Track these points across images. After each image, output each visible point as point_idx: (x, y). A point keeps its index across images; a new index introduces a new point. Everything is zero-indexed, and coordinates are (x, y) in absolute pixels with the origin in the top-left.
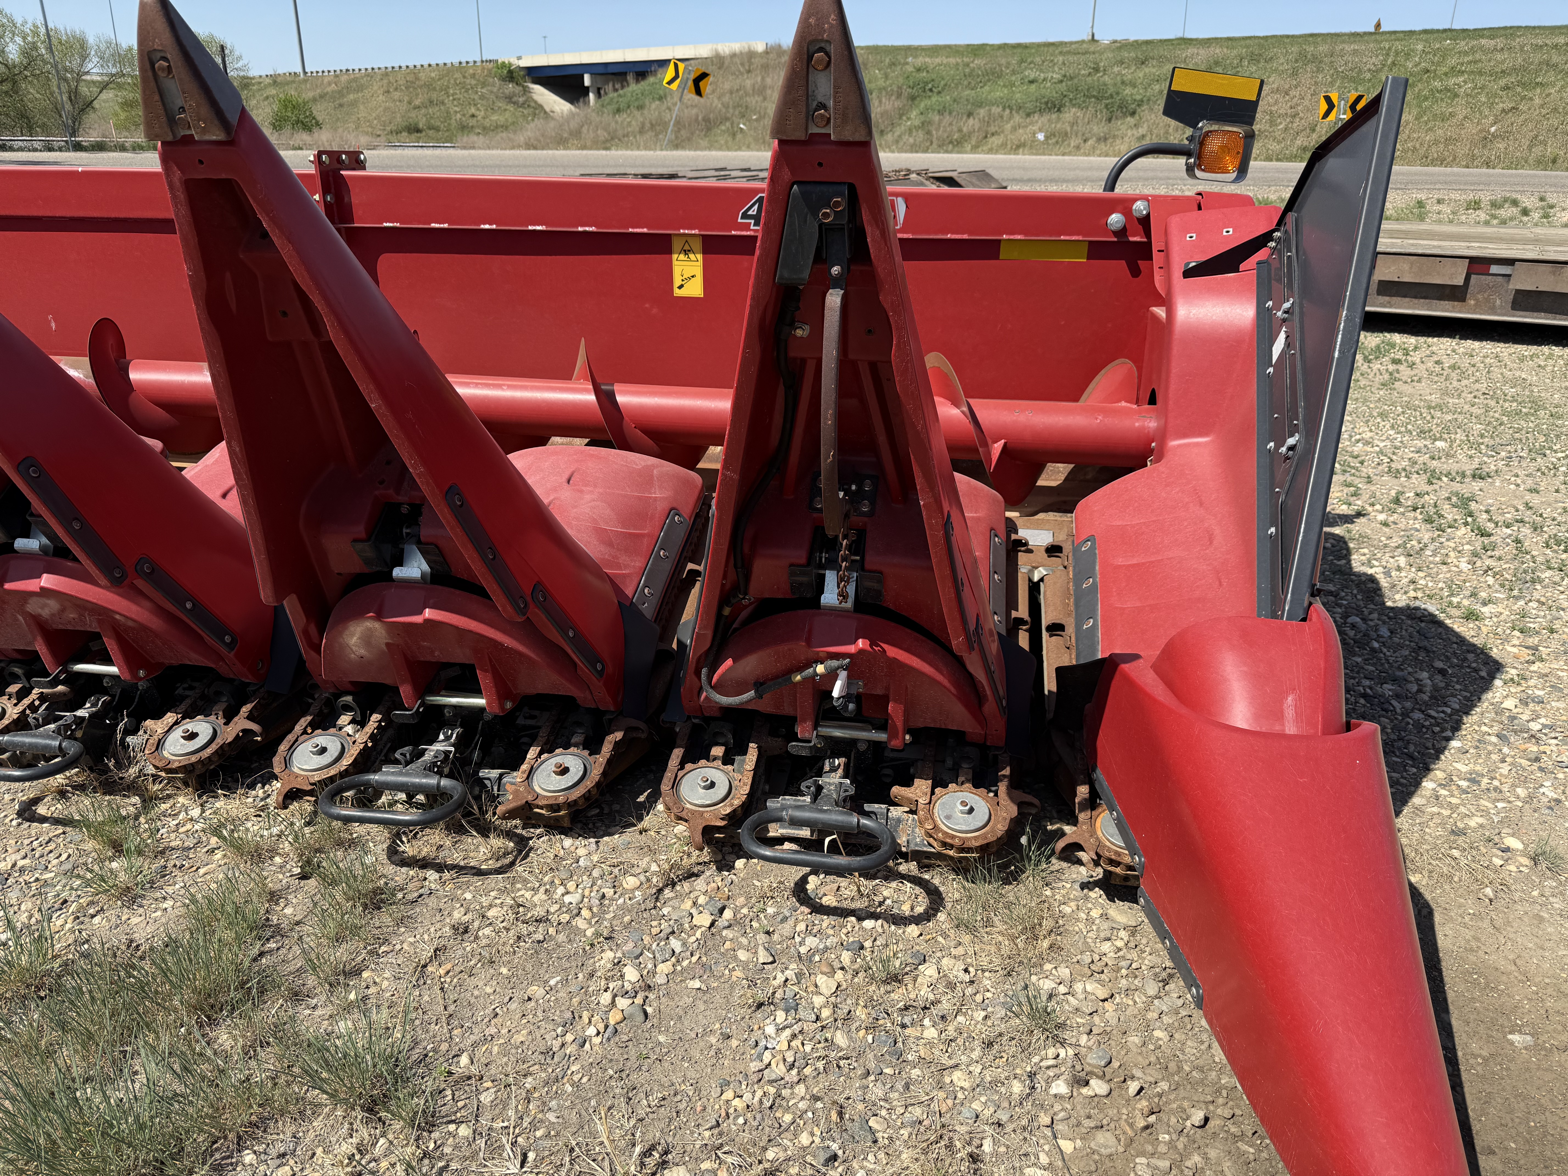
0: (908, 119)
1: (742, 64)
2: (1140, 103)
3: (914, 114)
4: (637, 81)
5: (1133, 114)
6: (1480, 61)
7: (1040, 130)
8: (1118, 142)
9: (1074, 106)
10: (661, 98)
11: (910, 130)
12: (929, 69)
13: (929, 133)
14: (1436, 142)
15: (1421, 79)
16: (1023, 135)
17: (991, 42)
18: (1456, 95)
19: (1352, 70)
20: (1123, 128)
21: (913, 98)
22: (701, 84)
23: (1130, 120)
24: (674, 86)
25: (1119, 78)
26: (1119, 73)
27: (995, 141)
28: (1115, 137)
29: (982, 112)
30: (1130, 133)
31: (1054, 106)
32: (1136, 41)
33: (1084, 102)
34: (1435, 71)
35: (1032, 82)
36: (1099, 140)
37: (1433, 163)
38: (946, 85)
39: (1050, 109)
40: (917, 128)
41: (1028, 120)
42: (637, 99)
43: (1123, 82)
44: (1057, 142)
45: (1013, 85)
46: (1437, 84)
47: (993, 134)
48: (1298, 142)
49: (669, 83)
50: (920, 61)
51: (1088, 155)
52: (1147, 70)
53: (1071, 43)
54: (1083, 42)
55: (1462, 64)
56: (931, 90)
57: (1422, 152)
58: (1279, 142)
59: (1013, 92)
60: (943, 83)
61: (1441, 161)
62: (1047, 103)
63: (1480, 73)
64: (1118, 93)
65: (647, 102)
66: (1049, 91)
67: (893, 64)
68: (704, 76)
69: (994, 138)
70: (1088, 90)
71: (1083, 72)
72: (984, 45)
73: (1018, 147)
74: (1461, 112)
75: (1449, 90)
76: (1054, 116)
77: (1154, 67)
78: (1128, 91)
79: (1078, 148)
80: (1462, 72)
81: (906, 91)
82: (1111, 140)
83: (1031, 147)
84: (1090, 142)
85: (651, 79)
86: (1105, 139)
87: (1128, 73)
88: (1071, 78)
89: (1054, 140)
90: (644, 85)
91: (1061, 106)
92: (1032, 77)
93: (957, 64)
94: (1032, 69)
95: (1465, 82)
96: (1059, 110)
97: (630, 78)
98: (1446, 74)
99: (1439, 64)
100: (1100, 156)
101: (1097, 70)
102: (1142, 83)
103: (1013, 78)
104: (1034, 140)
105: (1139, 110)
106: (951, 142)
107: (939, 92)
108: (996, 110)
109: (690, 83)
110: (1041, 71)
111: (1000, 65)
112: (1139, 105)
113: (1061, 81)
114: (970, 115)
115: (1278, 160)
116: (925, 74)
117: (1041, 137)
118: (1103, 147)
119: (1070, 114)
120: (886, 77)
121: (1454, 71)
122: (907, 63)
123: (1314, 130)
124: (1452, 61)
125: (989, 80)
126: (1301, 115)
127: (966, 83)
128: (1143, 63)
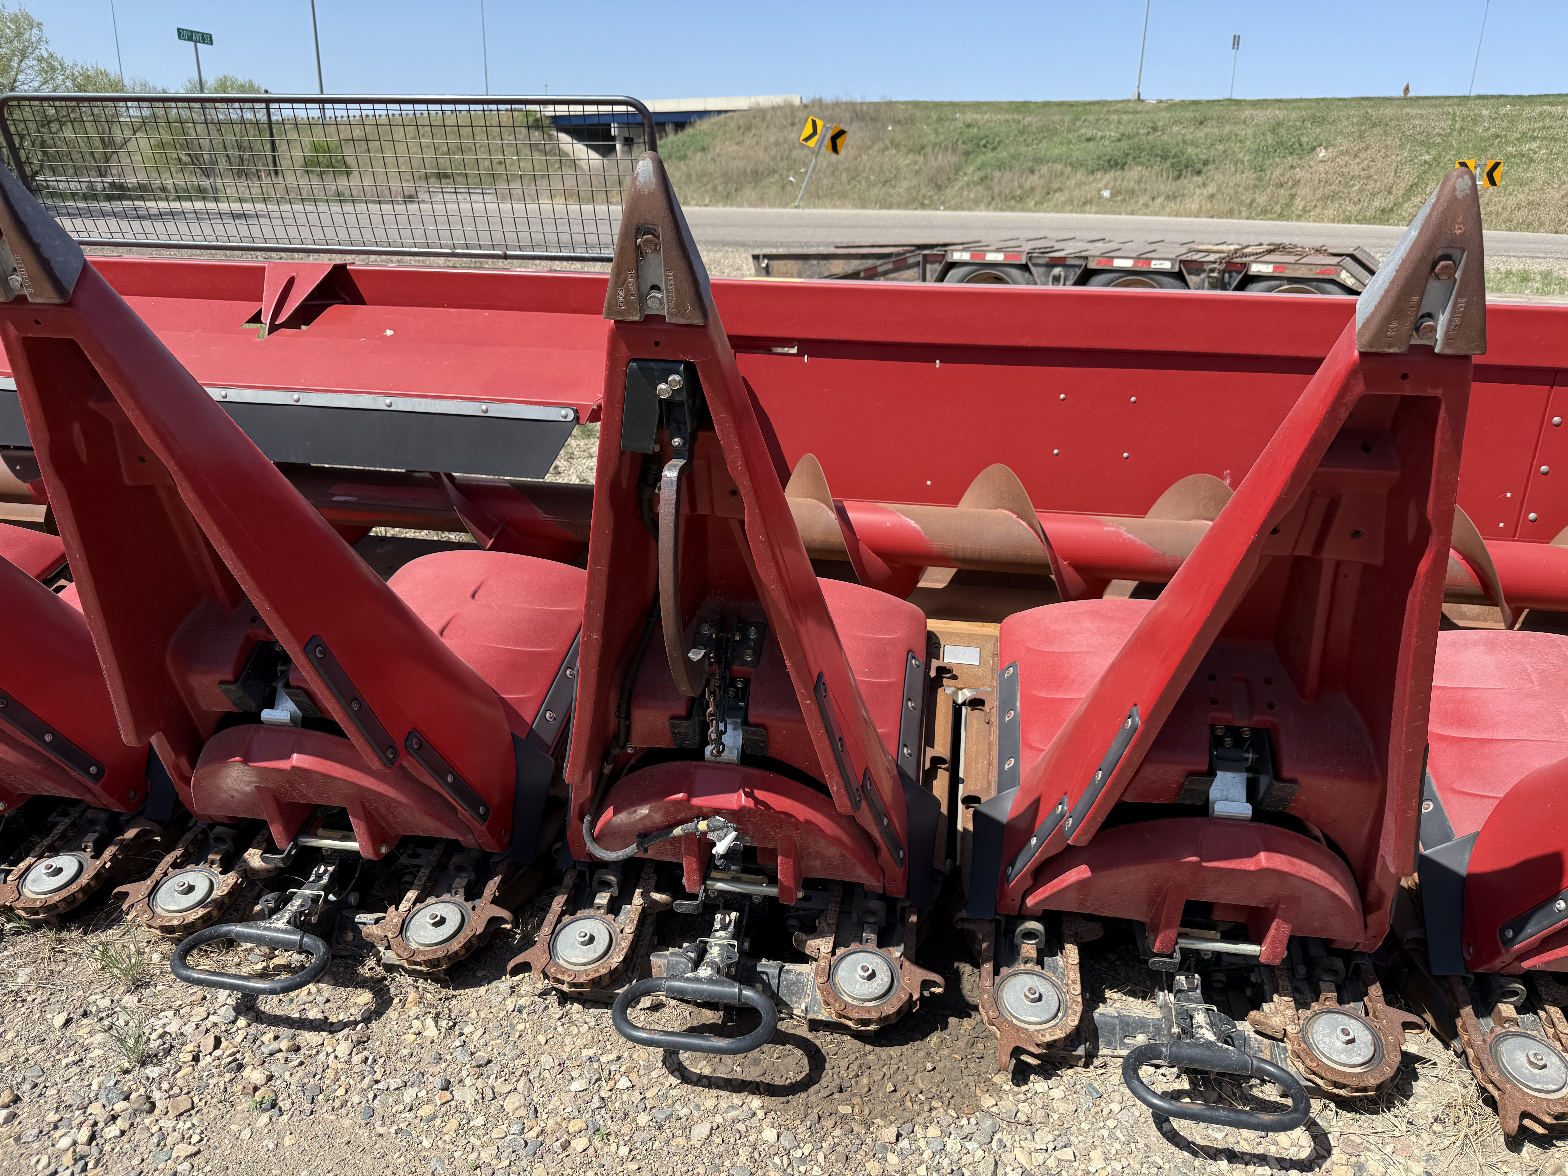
0: (965, 174)
1: (785, 117)
2: (1206, 163)
3: (970, 169)
4: (676, 131)
5: (1199, 173)
6: (1551, 127)
7: (1106, 188)
8: (1187, 201)
9: (1138, 164)
10: (703, 149)
11: (968, 185)
12: (981, 124)
13: (989, 188)
14: (1519, 207)
15: (1493, 144)
16: (1089, 191)
17: (1034, 99)
18: (1532, 160)
19: (1421, 134)
20: (1191, 186)
21: (967, 154)
22: (839, 141)
23: (1199, 179)
24: (812, 143)
25: (1180, 137)
26: (1179, 133)
27: (1060, 197)
28: (1183, 195)
29: (1044, 169)
30: (1198, 191)
31: (1115, 164)
32: (1183, 101)
33: (1149, 161)
34: (1506, 136)
35: (1088, 140)
36: (1168, 197)
37: (1520, 227)
38: (999, 142)
39: (1112, 167)
40: (976, 184)
41: (1091, 178)
42: (679, 150)
43: (1184, 142)
44: (1124, 200)
45: (1069, 142)
46: (1510, 149)
47: (1056, 191)
48: (1376, 204)
49: (807, 139)
50: (969, 117)
51: (1157, 214)
52: (1206, 130)
53: (1117, 102)
54: (1129, 101)
55: (1534, 131)
56: (985, 146)
57: (1505, 215)
58: (1355, 204)
59: (1072, 150)
60: (997, 139)
61: (1527, 226)
62: (1109, 161)
63: (1554, 139)
64: (1182, 153)
65: (689, 153)
66: (1109, 149)
67: (940, 120)
68: (841, 133)
69: (1057, 195)
70: (1151, 149)
71: (1142, 131)
72: (1026, 102)
73: (1085, 203)
74: (1541, 176)
75: (1523, 156)
76: (1119, 173)
77: (1213, 127)
78: (1190, 150)
79: (1146, 205)
80: (1534, 138)
81: (962, 147)
82: (1179, 199)
83: (1098, 204)
84: (1159, 200)
85: (689, 131)
86: (1175, 197)
87: (1189, 132)
88: (1129, 137)
89: (1119, 198)
90: (683, 136)
91: (1125, 164)
92: (1089, 135)
93: (1007, 121)
94: (1088, 127)
95: (1540, 148)
96: (1122, 168)
97: (669, 128)
98: (1518, 140)
99: (1508, 129)
100: (1170, 215)
101: (1155, 129)
102: (1204, 144)
103: (1070, 136)
104: (1100, 197)
105: (1205, 170)
106: (1013, 198)
107: (994, 149)
108: (1058, 167)
109: (827, 141)
110: (1098, 130)
111: (1053, 123)
112: (1204, 164)
113: (1120, 140)
114: (1032, 171)
115: (1358, 221)
116: (976, 130)
117: (1106, 194)
118: (1172, 205)
119: (1134, 172)
120: (936, 131)
121: (1524, 137)
122: (955, 120)
123: (1390, 193)
124: (1523, 127)
125: (1044, 138)
126: (1375, 177)
127: (1022, 139)
128: (1201, 123)
